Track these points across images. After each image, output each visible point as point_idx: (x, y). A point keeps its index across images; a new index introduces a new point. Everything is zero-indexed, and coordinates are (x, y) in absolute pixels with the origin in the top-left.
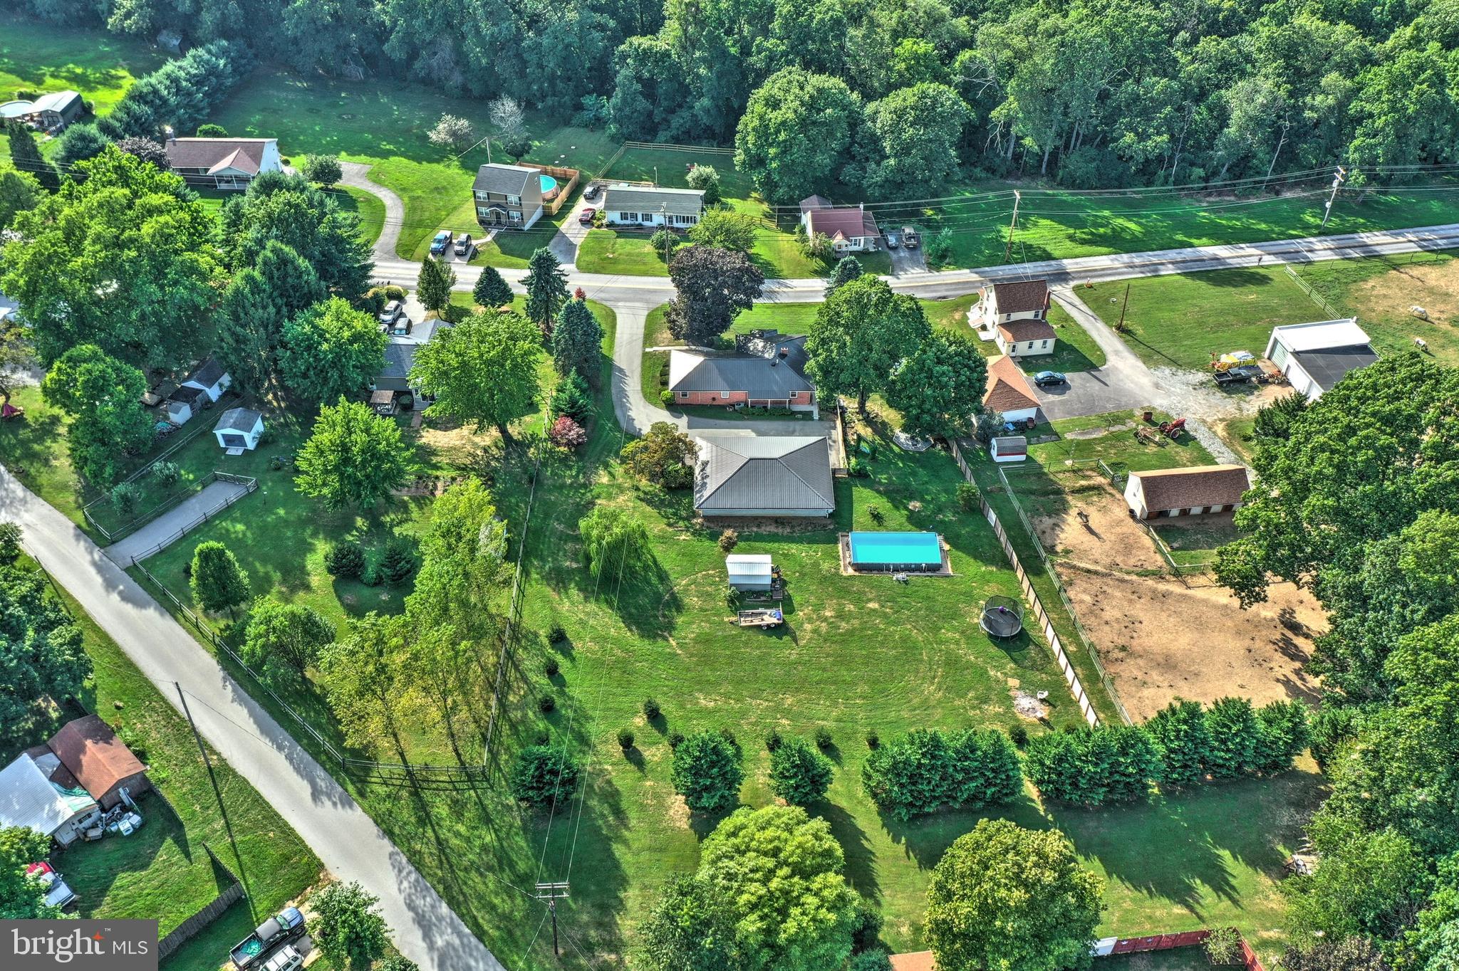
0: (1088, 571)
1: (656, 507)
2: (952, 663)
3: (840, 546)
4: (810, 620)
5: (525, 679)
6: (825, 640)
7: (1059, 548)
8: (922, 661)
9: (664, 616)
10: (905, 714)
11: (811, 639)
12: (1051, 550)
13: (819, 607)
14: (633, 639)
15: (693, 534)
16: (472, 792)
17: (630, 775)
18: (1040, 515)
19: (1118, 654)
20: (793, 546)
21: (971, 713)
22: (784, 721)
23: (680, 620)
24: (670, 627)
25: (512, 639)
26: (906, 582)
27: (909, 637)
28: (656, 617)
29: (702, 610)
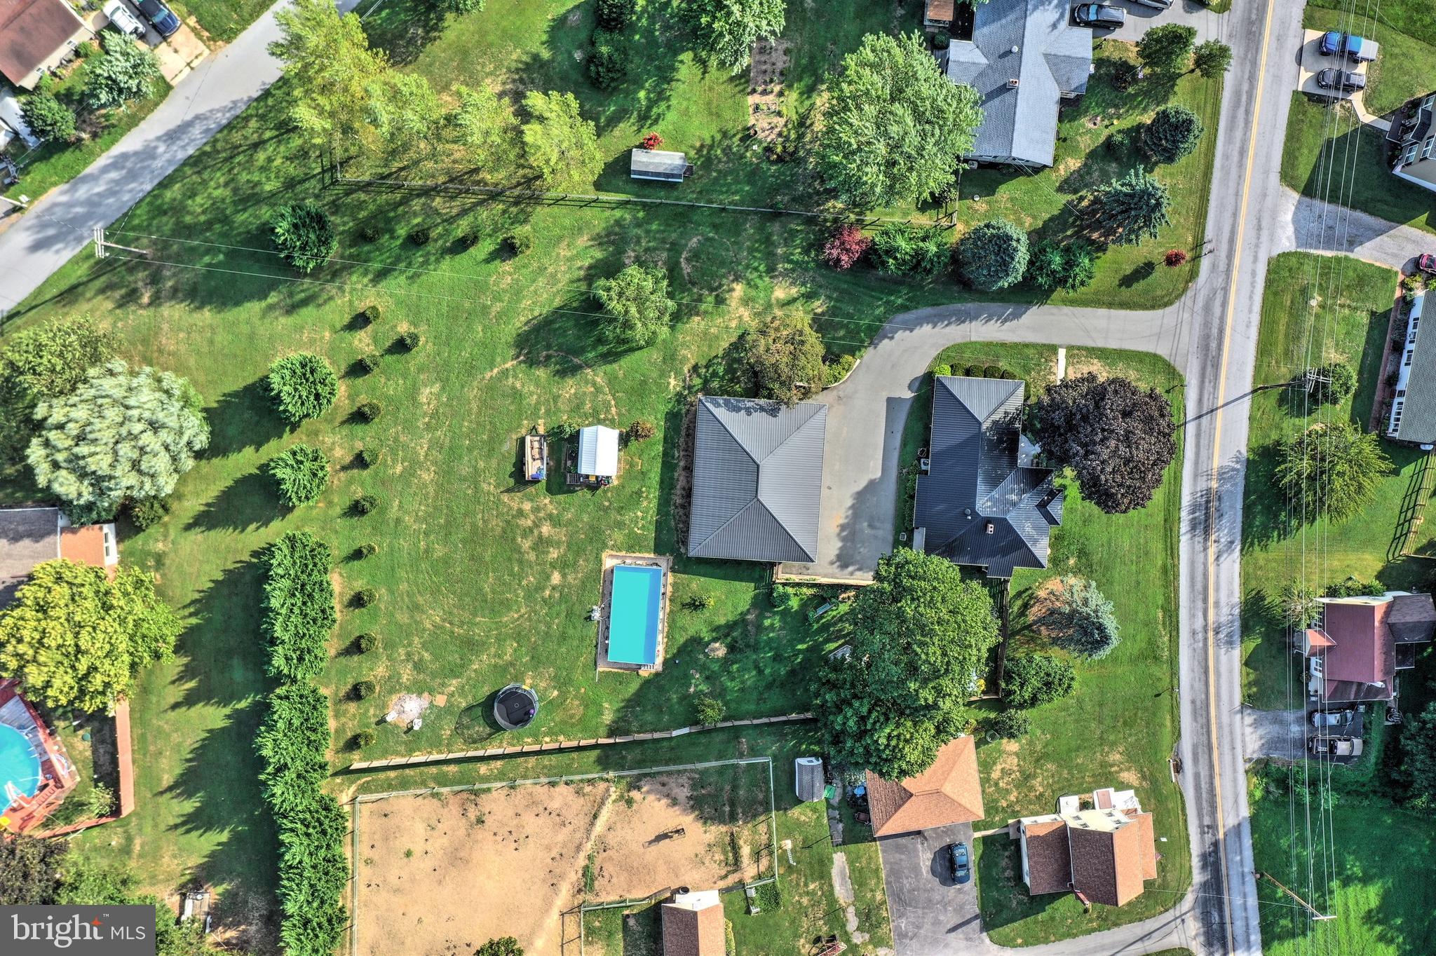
0: (595, 817)
1: (727, 353)
2: (471, 646)
3: (652, 555)
4: (536, 510)
5: (464, 212)
6: (508, 522)
7: (635, 794)
8: (475, 615)
9: (548, 357)
10: (404, 587)
11: (510, 508)
12: (634, 785)
13: (555, 521)
14: (519, 323)
15: (679, 394)
16: (319, 170)
17: (338, 318)
18: (694, 787)
19: (473, 814)
20: (654, 504)
21: (402, 651)
22: (399, 469)
23: (541, 373)
24: (532, 362)
25: (518, 196)
26: (589, 618)
27: (509, 609)
28: (549, 347)
29: (556, 398)
